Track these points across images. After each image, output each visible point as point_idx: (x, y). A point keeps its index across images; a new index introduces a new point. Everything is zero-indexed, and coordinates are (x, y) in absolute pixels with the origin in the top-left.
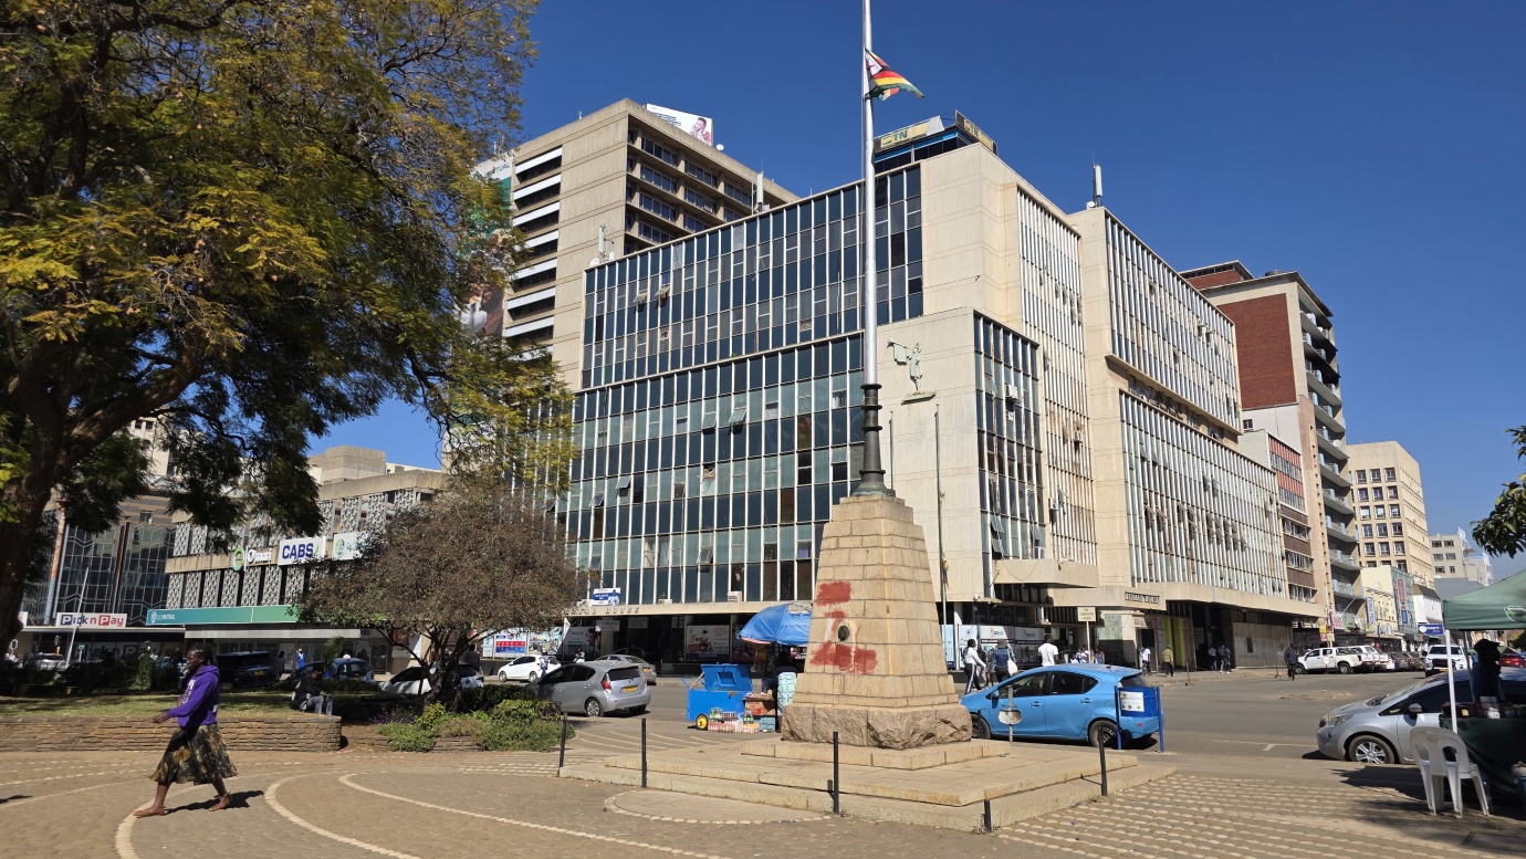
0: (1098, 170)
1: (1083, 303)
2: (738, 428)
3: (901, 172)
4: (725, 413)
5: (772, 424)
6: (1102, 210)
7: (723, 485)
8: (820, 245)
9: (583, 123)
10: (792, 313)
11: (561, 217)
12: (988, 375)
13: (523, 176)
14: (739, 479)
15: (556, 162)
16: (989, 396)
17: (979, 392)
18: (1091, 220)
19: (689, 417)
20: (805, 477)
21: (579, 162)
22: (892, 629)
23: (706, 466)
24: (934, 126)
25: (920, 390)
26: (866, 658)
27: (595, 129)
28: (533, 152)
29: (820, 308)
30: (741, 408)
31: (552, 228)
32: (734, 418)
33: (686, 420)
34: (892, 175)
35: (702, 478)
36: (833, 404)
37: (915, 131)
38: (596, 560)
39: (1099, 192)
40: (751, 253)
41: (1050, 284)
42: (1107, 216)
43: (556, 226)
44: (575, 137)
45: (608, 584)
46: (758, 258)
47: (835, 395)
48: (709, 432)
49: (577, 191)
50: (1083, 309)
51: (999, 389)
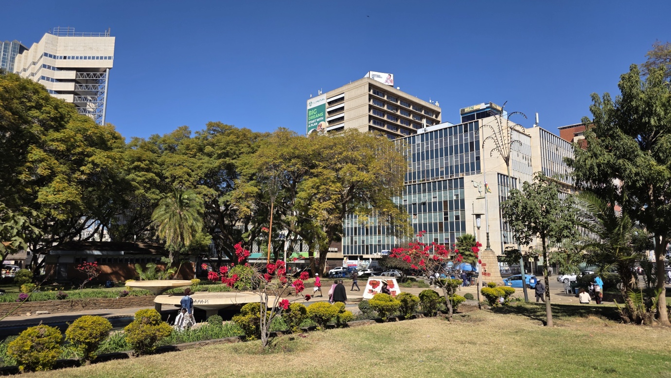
0: (537, 114)
1: (532, 159)
2: (424, 204)
3: (472, 122)
4: (420, 199)
5: (435, 203)
6: (538, 128)
7: (420, 220)
8: (446, 144)
9: (352, 85)
10: (437, 165)
11: (345, 118)
12: (502, 191)
13: (330, 103)
14: (425, 219)
15: (342, 99)
16: (502, 197)
17: (499, 196)
18: (534, 131)
19: (408, 199)
20: (446, 219)
21: (350, 99)
22: (493, 270)
23: (414, 214)
24: (482, 106)
25: (482, 195)
26: (489, 274)
27: (356, 87)
28: (334, 94)
29: (447, 163)
30: (425, 197)
31: (342, 122)
32: (423, 201)
33: (406, 200)
34: (470, 123)
35: (413, 218)
36: (454, 198)
37: (476, 107)
38: (379, 241)
39: (538, 122)
40: (423, 145)
41: (521, 156)
42: (540, 129)
43: (343, 122)
44: (349, 90)
45: (384, 249)
46: (425, 146)
47: (455, 195)
48: (415, 204)
49: (350, 109)
50: (532, 161)
51: (505, 194)
